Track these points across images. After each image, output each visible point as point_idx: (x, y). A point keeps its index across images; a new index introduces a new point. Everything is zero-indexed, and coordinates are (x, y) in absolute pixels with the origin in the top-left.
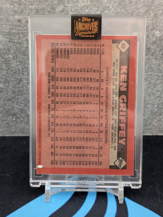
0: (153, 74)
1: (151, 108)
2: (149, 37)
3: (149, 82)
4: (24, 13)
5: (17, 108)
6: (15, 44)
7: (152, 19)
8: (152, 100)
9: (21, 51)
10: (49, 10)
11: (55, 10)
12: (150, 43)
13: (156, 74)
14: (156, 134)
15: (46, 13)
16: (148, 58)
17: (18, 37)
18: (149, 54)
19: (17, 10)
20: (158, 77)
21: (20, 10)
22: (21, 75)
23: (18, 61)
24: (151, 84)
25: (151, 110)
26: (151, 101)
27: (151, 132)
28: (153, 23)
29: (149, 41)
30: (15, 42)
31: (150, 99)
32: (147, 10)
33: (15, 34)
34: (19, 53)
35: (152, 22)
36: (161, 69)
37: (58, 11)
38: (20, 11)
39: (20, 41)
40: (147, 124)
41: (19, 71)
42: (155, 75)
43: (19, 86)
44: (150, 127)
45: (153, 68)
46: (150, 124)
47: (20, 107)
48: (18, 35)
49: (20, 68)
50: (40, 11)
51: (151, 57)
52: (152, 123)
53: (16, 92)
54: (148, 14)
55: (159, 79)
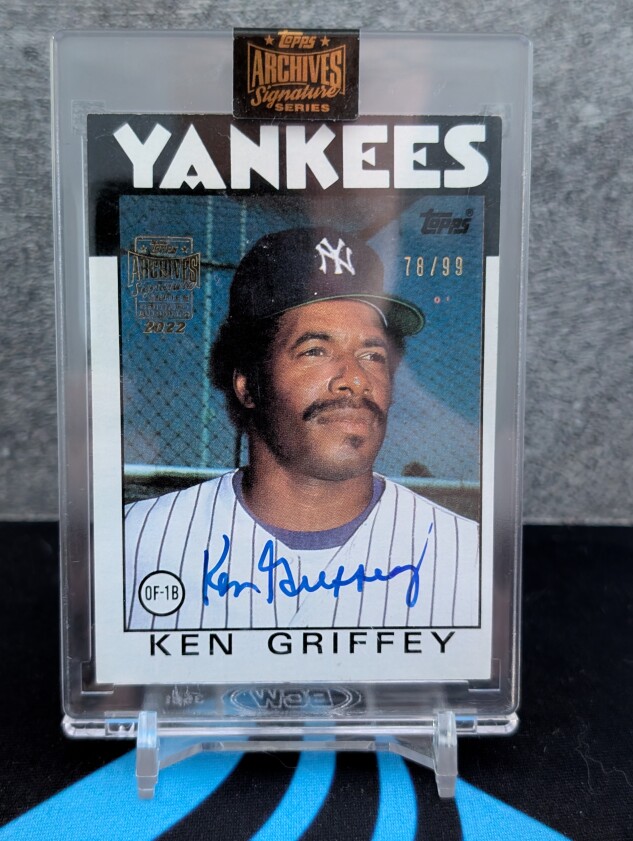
0: (567, 280)
1: (556, 416)
2: (556, 126)
3: (552, 309)
4: (50, 20)
5: (17, 408)
6: (14, 148)
7: (570, 56)
8: (561, 384)
9: (35, 178)
10: (152, 12)
11: (179, 12)
12: (559, 155)
13: (581, 277)
14: (576, 517)
15: (140, 22)
16: (551, 213)
17: (23, 118)
18: (552, 198)
19: (20, 10)
20: (591, 288)
21: (35, 10)
22: (33, 275)
23: (24, 215)
24: (558, 320)
25: (560, 421)
26: (560, 387)
27: (555, 510)
28: (571, 70)
29: (555, 145)
30: (10, 139)
31: (555, 377)
32: (551, 20)
33: (13, 108)
34: (26, 186)
35: (570, 66)
36: (600, 260)
37: (190, 15)
38: (32, 11)
39: (33, 135)
40: (542, 478)
41: (27, 258)
42: (577, 281)
43: (26, 319)
44: (553, 489)
45: (570, 253)
46: (554, 478)
47: (29, 405)
48: (24, 113)
49: (31, 246)
50: (117, 15)
51: (562, 209)
52: (558, 474)
53: (15, 341)
54: (552, 34)
55: (593, 299)
